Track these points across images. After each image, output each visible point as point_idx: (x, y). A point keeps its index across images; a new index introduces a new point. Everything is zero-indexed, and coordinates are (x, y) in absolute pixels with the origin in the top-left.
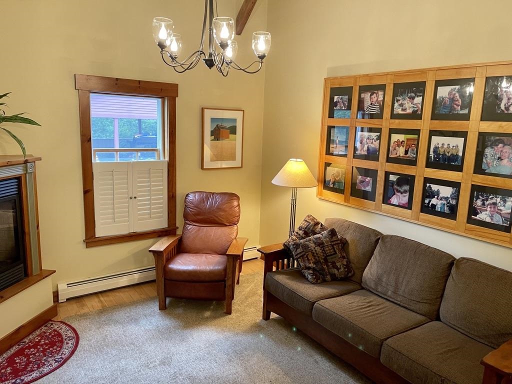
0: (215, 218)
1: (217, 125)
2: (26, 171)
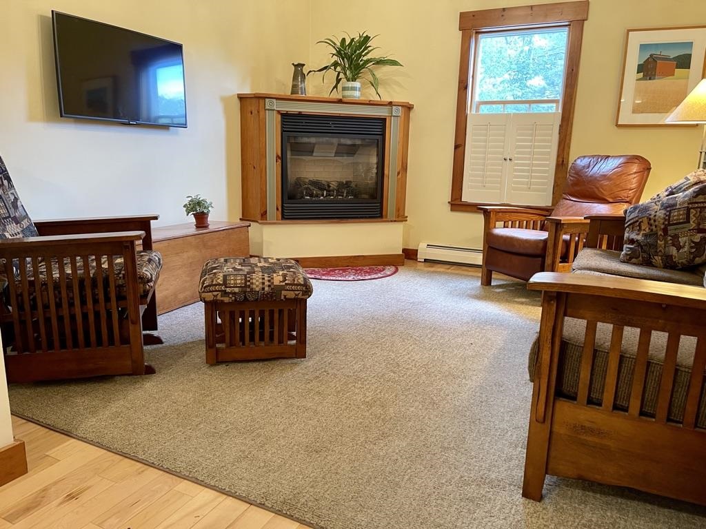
1: (651, 56)
2: (392, 113)
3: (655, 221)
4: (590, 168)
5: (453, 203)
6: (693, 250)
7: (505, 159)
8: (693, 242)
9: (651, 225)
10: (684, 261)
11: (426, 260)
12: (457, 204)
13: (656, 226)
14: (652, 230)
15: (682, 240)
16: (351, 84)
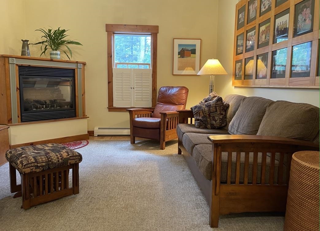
0: (171, 100)
1: (182, 49)
2: (78, 67)
3: (205, 112)
4: (168, 92)
5: (110, 108)
6: (221, 121)
7: (131, 88)
8: (220, 118)
9: (204, 113)
10: (218, 126)
11: (98, 136)
12: (111, 108)
13: (205, 114)
14: (204, 115)
15: (216, 118)
16: (55, 52)
